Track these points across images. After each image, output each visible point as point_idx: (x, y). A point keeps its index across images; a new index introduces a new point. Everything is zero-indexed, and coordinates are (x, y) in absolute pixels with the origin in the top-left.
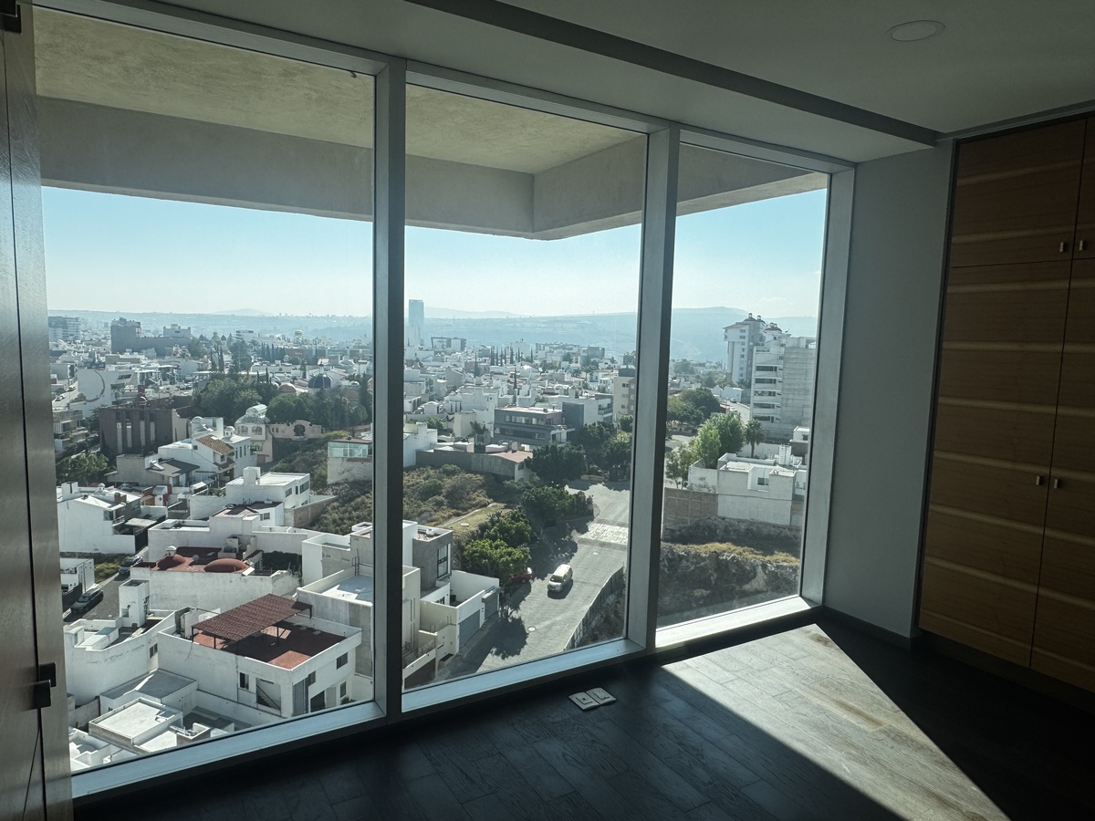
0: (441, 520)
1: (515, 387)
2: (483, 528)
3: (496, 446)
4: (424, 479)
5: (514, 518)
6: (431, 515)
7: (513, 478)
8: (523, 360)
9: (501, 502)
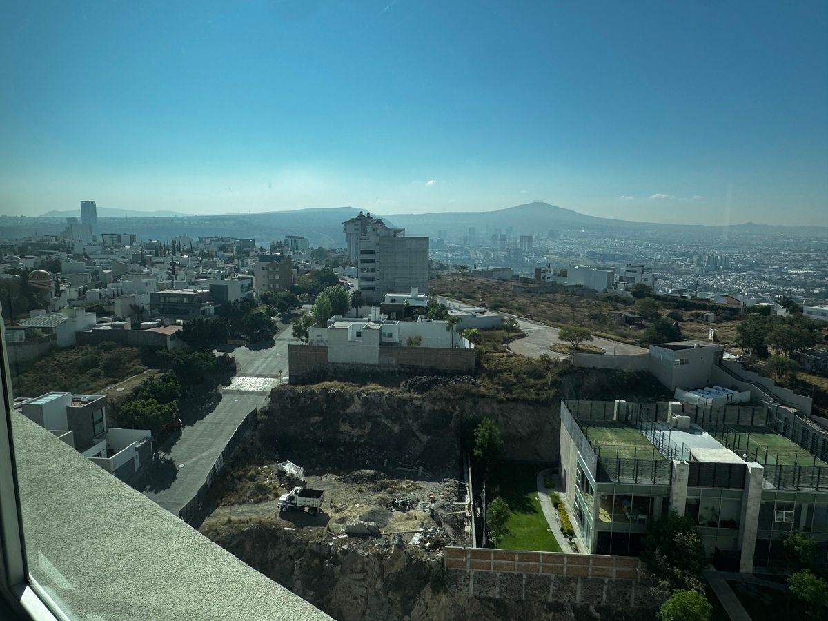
0: (98, 388)
1: (174, 273)
2: (137, 390)
3: (151, 323)
4: (83, 355)
5: (165, 380)
6: (88, 385)
7: (166, 348)
8: (184, 251)
9: (155, 368)
